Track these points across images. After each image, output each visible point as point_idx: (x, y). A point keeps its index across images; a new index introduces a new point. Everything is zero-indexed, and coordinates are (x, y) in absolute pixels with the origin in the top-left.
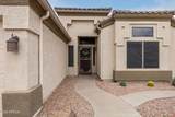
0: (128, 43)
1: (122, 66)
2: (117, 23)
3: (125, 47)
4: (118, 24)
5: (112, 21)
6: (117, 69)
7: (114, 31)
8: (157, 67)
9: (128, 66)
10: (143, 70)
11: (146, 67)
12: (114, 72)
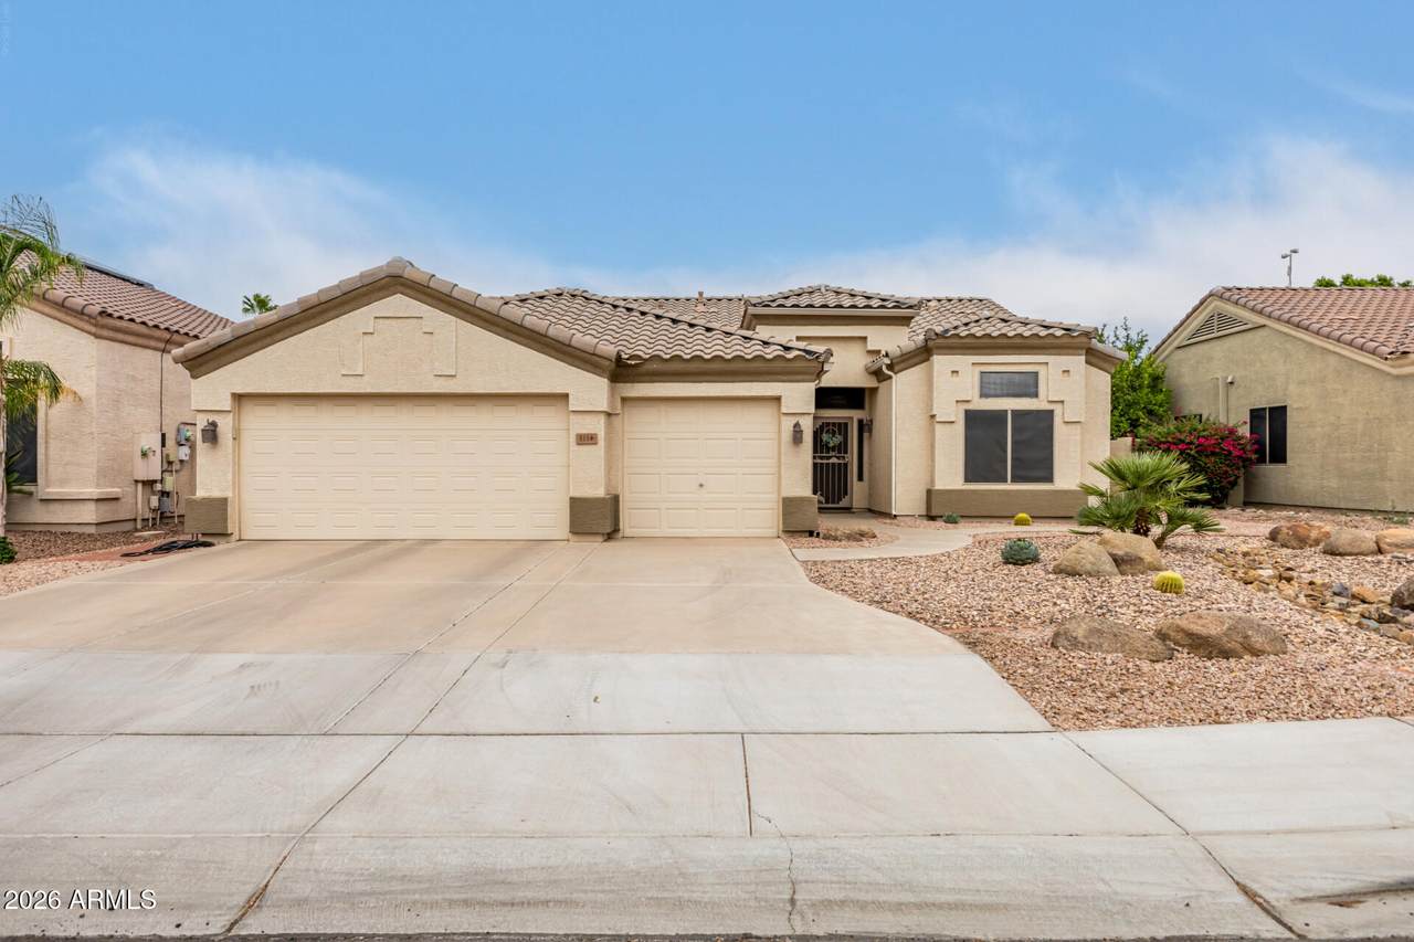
0: (967, 413)
1: (951, 476)
2: (936, 359)
3: (960, 427)
4: (940, 362)
5: (924, 353)
6: (939, 486)
7: (930, 382)
8: (1049, 479)
9: (967, 480)
10: (1009, 486)
11: (1015, 479)
12: (929, 492)
